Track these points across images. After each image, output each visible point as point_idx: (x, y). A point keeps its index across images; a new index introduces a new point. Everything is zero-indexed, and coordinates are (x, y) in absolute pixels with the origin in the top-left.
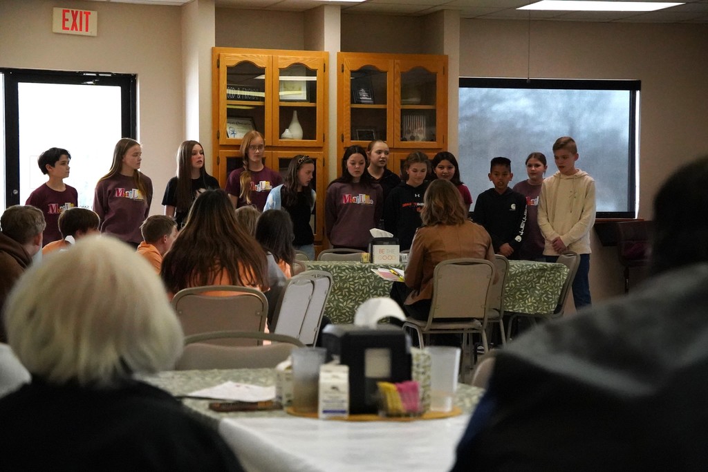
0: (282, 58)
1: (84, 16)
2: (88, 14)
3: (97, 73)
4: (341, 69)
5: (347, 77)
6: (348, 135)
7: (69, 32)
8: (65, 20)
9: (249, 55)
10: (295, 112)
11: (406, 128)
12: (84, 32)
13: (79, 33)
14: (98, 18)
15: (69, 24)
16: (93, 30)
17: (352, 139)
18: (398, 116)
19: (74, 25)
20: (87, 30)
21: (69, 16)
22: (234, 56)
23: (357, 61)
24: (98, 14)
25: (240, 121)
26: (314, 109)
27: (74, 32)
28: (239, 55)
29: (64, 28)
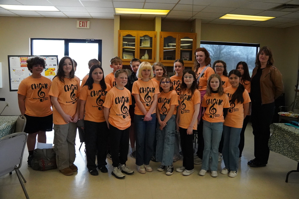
0: (141, 33)
1: (86, 23)
2: (87, 22)
3: (90, 39)
4: (161, 37)
5: (163, 39)
6: (162, 58)
7: (81, 27)
8: (80, 24)
9: (130, 32)
10: (146, 51)
11: (183, 56)
12: (85, 27)
13: (84, 28)
14: (90, 24)
15: (81, 25)
16: (88, 27)
17: (164, 59)
18: (179, 53)
19: (83, 25)
20: (86, 27)
21: (81, 23)
22: (125, 33)
23: (166, 35)
24: (90, 22)
25: (129, 53)
26: (151, 50)
27: (83, 27)
28: (127, 32)
29: (80, 26)
